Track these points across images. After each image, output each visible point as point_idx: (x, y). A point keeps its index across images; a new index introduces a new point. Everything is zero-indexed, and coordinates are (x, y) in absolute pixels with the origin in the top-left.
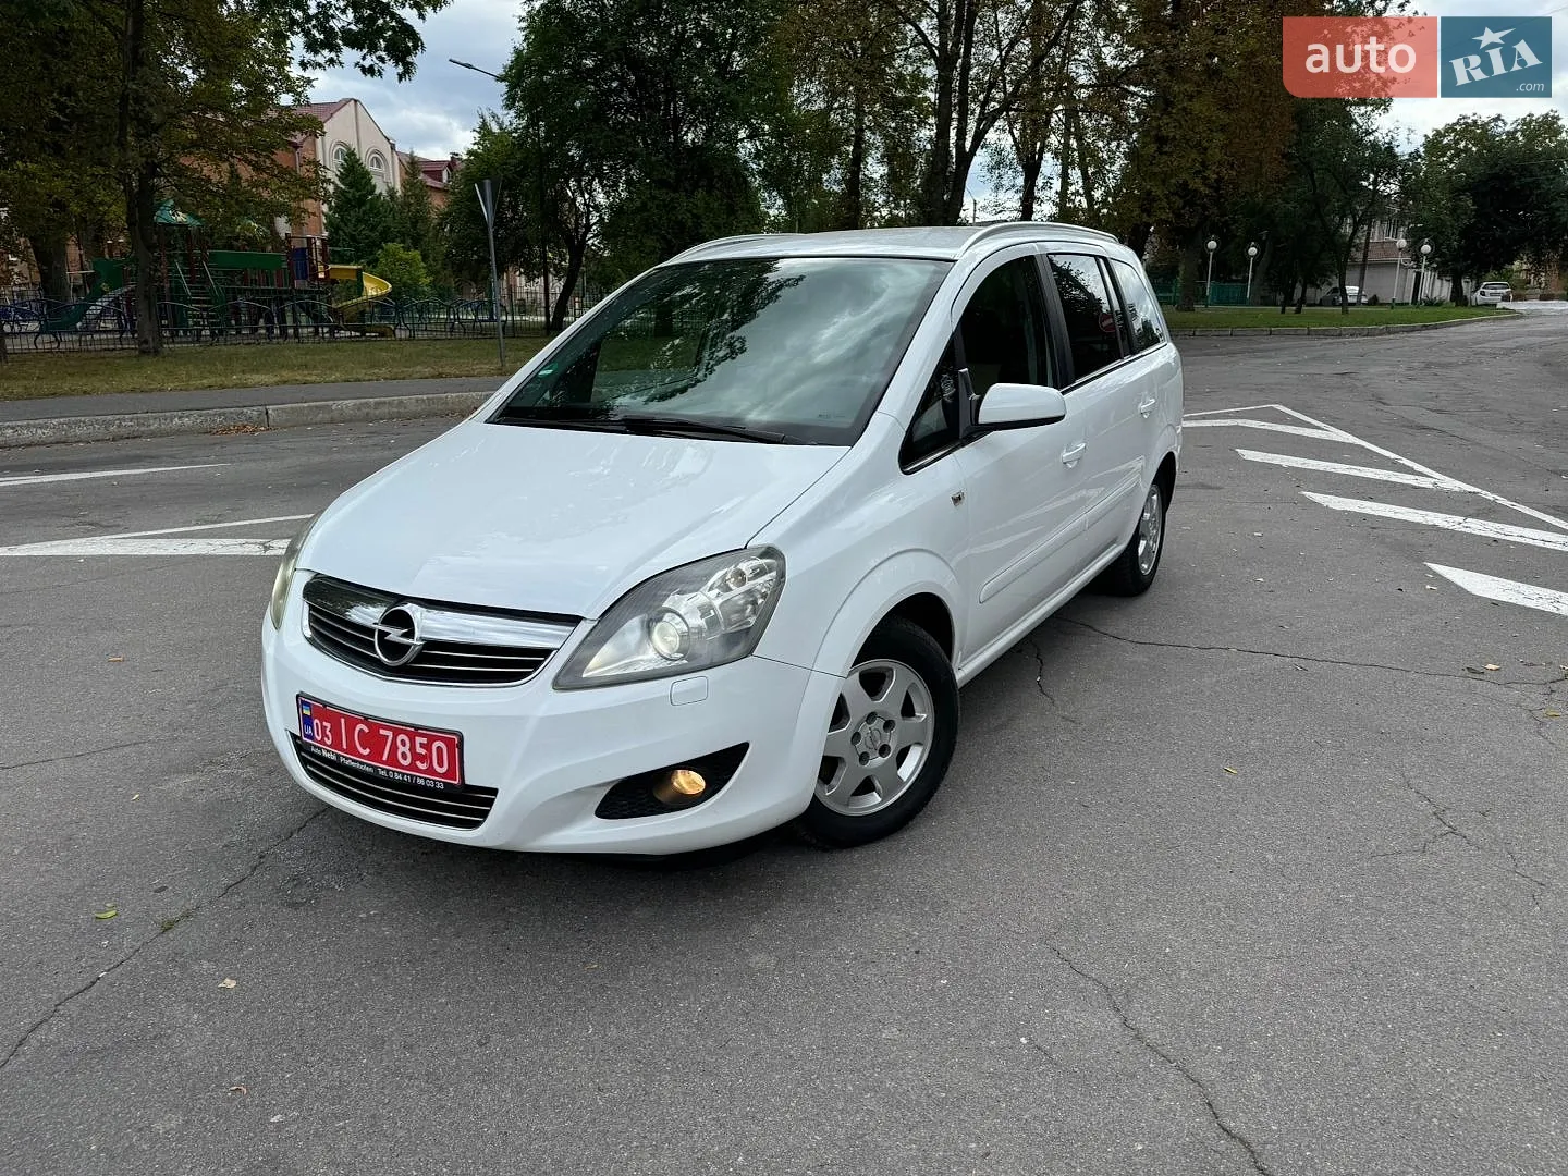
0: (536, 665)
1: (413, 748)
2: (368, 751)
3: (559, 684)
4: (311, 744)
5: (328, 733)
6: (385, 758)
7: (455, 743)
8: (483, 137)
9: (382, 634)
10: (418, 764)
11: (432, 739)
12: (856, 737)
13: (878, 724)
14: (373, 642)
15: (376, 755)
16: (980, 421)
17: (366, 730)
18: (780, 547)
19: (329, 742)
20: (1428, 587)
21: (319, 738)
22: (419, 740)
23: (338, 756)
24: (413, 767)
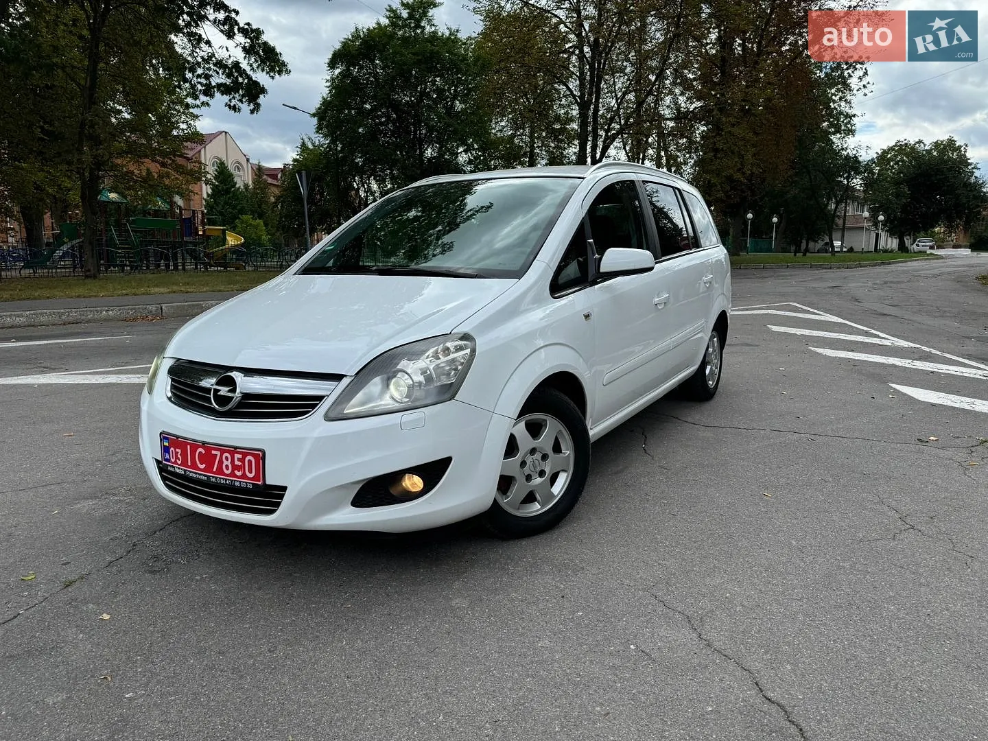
0: (314, 406)
1: (233, 462)
2: (204, 465)
3: (328, 418)
4: (168, 465)
5: (179, 456)
6: (214, 470)
7: (260, 456)
8: (303, 151)
9: (216, 391)
10: (236, 472)
11: (245, 455)
12: (523, 464)
13: (538, 456)
14: (210, 398)
15: (209, 468)
16: (602, 270)
17: (204, 452)
18: (472, 334)
19: (179, 462)
20: (891, 396)
21: (173, 460)
22: (237, 456)
23: (185, 471)
24: (233, 474)
